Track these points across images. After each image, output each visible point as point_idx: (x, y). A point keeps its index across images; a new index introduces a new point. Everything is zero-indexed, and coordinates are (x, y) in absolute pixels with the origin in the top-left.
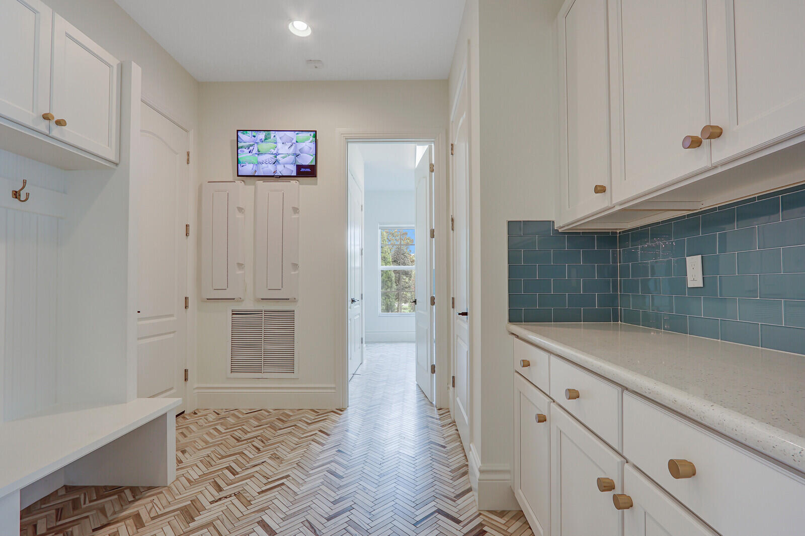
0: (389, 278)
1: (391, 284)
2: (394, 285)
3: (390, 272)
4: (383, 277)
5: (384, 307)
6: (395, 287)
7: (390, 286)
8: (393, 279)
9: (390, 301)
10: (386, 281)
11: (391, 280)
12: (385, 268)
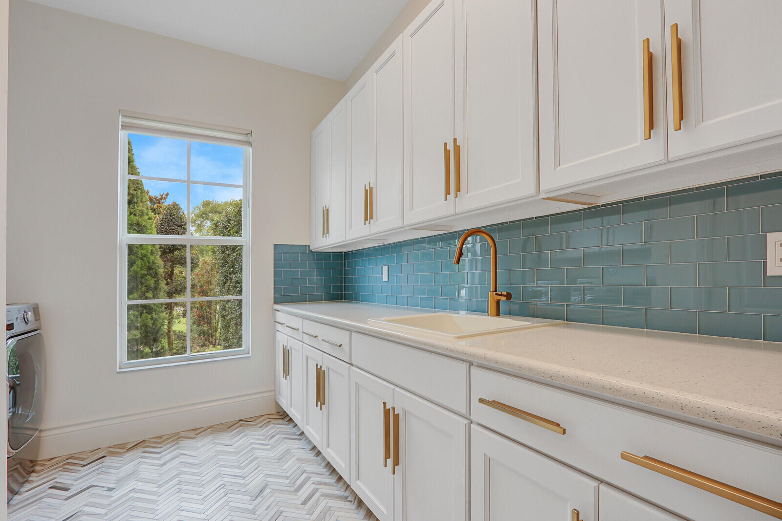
0: (150, 269)
1: (157, 282)
2: (163, 285)
3: (152, 258)
4: (134, 267)
5: (137, 334)
6: (166, 287)
7: (152, 286)
8: (161, 271)
9: (152, 318)
10: (143, 276)
11: (156, 274)
12: (137, 238)
